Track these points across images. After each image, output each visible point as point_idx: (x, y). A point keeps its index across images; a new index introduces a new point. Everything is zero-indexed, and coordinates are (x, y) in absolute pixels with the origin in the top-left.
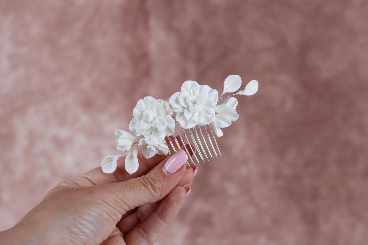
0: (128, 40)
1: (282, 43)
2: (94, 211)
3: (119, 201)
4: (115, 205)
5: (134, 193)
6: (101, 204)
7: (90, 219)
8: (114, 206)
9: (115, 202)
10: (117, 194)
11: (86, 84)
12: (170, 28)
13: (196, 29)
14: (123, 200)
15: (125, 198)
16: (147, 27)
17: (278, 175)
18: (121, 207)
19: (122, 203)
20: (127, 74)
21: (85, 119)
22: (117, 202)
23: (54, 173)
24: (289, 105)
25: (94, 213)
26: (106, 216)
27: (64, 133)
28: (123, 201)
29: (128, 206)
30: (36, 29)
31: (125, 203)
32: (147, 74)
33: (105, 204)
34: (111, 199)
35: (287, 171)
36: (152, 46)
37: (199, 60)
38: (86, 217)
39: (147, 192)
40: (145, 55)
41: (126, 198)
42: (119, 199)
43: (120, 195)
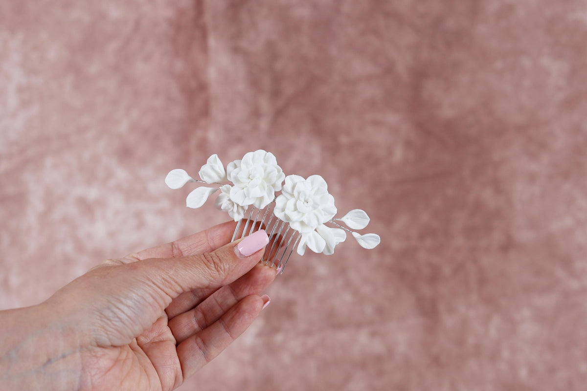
0: (179, 65)
2: (134, 292)
3: (169, 279)
4: (163, 284)
5: (190, 272)
6: (144, 283)
7: (129, 303)
8: (161, 286)
9: (163, 281)
10: (167, 271)
12: (236, 50)
14: (175, 278)
15: (177, 276)
16: (205, 49)
18: (171, 288)
19: (173, 283)
20: (178, 112)
21: (121, 174)
22: (166, 280)
23: (80, 248)
24: (399, 154)
25: (134, 295)
26: (150, 300)
27: (93, 193)
28: (174, 280)
29: (181, 287)
30: (54, 52)
31: (176, 282)
32: (205, 112)
33: (151, 284)
34: (159, 277)
36: (212, 74)
37: (276, 93)
39: (207, 271)
40: (203, 87)
41: (179, 276)
42: (170, 277)
43: (172, 273)
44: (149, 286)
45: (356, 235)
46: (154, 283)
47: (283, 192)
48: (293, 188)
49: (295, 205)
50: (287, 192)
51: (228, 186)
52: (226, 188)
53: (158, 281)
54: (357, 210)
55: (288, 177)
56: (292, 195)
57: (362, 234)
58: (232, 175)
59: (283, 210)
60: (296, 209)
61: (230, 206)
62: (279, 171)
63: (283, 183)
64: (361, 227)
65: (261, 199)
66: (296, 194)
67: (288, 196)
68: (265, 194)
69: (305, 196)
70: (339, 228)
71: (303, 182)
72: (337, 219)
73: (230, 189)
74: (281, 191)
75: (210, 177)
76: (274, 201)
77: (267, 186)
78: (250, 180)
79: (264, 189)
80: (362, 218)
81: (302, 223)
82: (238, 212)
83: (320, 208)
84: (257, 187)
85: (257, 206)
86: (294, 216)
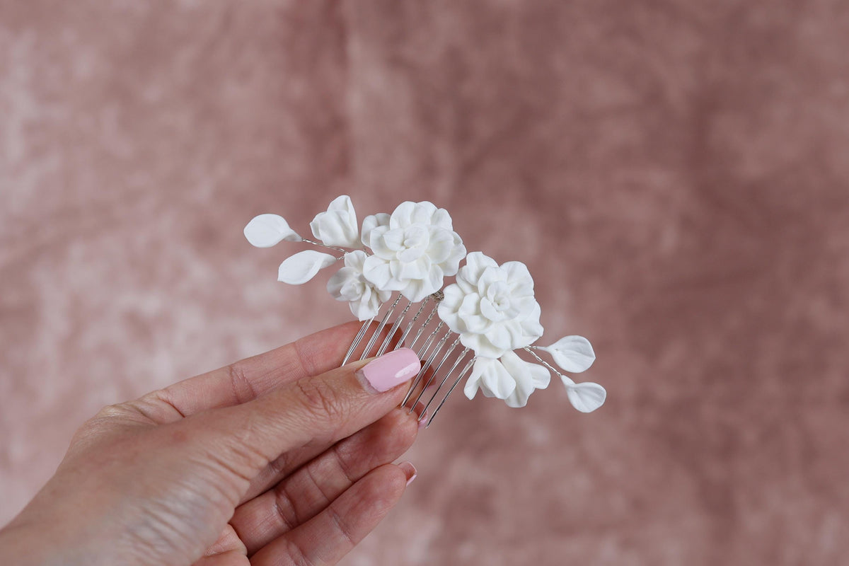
0: (298, 88)
1: (654, 97)
3: (243, 449)
4: (235, 461)
9: (235, 454)
10: (239, 435)
11: (203, 192)
12: (396, 62)
13: (456, 65)
14: (254, 445)
15: (257, 439)
16: (342, 59)
17: (644, 401)
19: (250, 454)
21: (200, 272)
22: (239, 452)
24: (670, 240)
27: (151, 304)
28: (253, 449)
30: (86, 65)
31: (257, 452)
32: (343, 167)
35: (665, 392)
36: (355, 103)
37: (463, 136)
38: (169, 504)
40: (338, 124)
42: (244, 444)
43: (247, 436)
44: (212, 469)
45: (567, 381)
46: (221, 463)
47: (458, 279)
48: (479, 275)
49: (478, 305)
50: (467, 282)
51: (361, 253)
52: (358, 257)
53: (227, 456)
54: (577, 337)
55: (472, 255)
56: (475, 288)
57: (576, 382)
58: (373, 236)
59: (455, 310)
60: (478, 312)
61: (359, 290)
62: (456, 242)
63: (463, 263)
64: (577, 368)
65: (419, 284)
66: (481, 287)
67: (467, 288)
68: (427, 277)
69: (498, 292)
70: (541, 364)
71: (496, 268)
72: (538, 347)
73: (365, 259)
74: (455, 276)
75: (332, 233)
76: (441, 292)
77: (432, 265)
78: (403, 248)
79: (427, 269)
80: (581, 352)
81: (483, 340)
82: (370, 305)
83: (518, 319)
84: (415, 262)
85: (409, 296)
86: (475, 324)
